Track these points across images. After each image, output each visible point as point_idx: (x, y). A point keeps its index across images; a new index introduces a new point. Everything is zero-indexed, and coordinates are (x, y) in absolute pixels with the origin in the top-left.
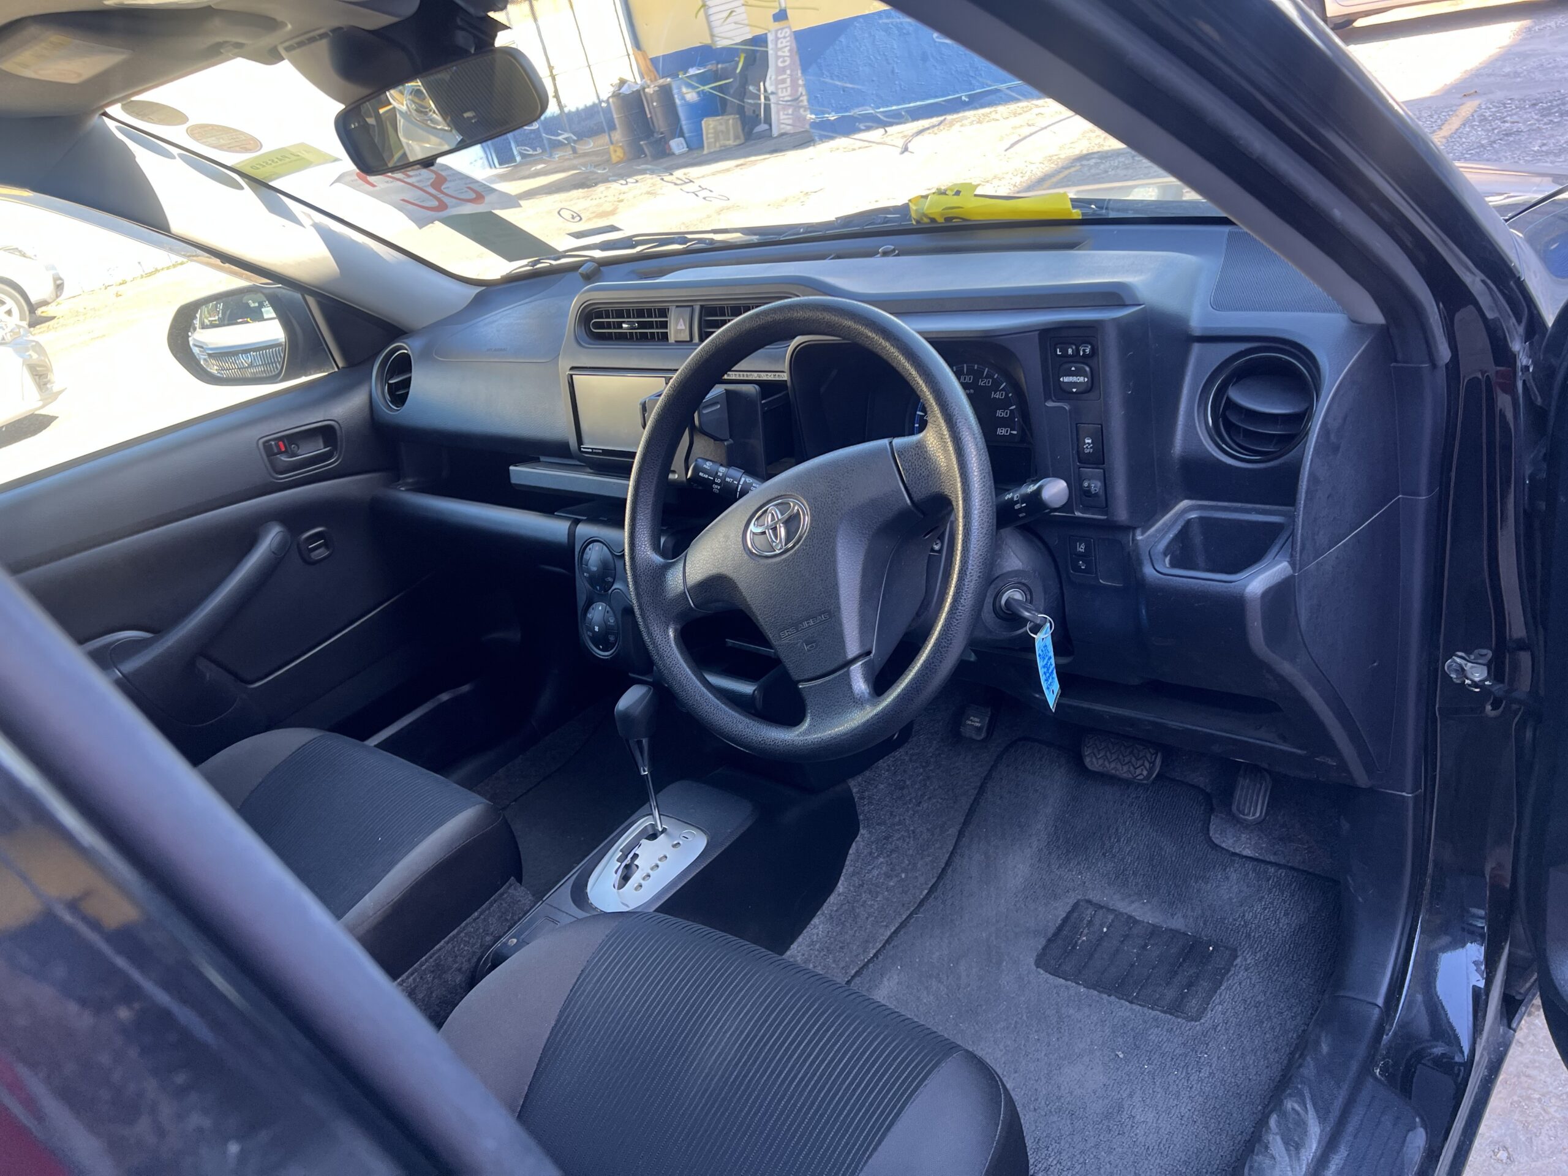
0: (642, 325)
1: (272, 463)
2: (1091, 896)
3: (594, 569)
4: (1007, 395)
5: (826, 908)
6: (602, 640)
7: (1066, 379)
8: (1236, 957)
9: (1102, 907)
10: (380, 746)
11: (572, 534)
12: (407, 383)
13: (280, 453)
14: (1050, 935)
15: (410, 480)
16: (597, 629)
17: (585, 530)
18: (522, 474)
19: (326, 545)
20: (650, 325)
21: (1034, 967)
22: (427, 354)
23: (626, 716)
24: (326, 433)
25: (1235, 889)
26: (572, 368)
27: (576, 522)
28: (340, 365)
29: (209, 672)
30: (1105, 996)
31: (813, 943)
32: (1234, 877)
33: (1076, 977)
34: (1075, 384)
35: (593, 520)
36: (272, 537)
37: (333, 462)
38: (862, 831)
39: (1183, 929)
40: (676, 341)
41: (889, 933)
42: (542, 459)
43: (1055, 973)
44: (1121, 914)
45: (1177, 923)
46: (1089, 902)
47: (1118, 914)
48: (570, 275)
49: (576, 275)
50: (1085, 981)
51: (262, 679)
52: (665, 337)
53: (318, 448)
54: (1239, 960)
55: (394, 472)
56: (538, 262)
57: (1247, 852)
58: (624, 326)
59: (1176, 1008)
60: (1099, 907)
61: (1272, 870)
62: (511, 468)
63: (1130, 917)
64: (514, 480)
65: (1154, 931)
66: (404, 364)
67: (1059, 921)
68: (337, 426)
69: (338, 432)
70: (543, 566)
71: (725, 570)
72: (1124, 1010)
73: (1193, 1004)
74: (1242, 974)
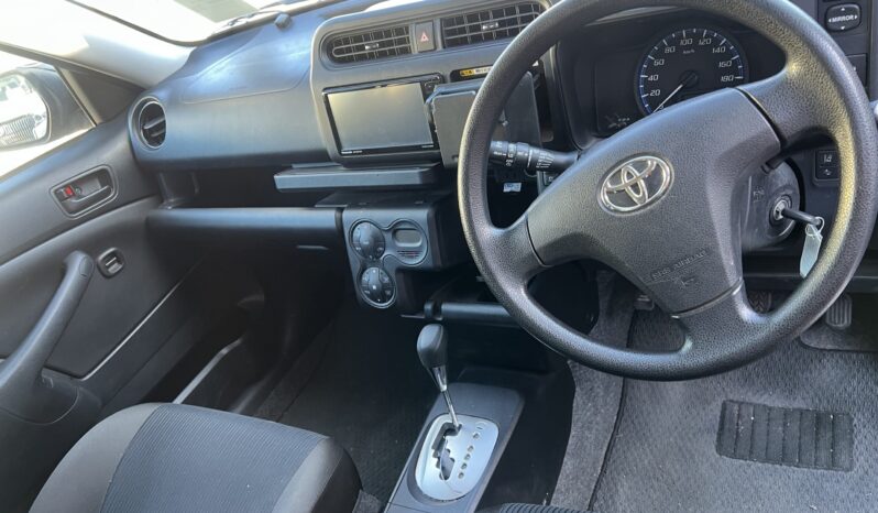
0: (382, 45)
1: (64, 205)
2: (731, 397)
3: (367, 243)
4: (728, 49)
5: (569, 449)
6: (381, 295)
7: (834, 20)
8: (852, 420)
9: (742, 403)
10: (186, 402)
11: (340, 222)
12: (162, 126)
13: (70, 197)
14: (717, 428)
15: (172, 200)
16: (374, 287)
17: (350, 215)
18: (284, 180)
19: (118, 261)
20: (390, 43)
21: (718, 456)
22: (174, 101)
23: (429, 352)
24: (102, 175)
25: (833, 374)
26: (325, 89)
27: (341, 210)
28: (97, 122)
29: (51, 378)
30: (778, 466)
31: (568, 476)
32: (829, 365)
33: (751, 455)
34: (841, 23)
35: (355, 205)
36: (78, 265)
37: (113, 196)
38: (577, 389)
39: (805, 407)
40: (420, 52)
41: (604, 452)
42: (294, 166)
43: (734, 456)
44: (759, 405)
45: (799, 404)
46: (732, 401)
47: (755, 406)
48: (265, 28)
49: (273, 25)
50: (757, 457)
51: (90, 372)
52: (406, 51)
53: (95, 189)
54: (855, 421)
55: (159, 198)
56: (235, 21)
57: (829, 347)
58: (367, 47)
59: (833, 464)
60: (740, 404)
61: (854, 356)
62: (276, 177)
63: (764, 406)
64: (279, 186)
65: (786, 413)
66: (155, 112)
67: (718, 419)
68: (109, 169)
69: (111, 174)
70: (301, 247)
71: (581, 229)
72: (798, 474)
73: (843, 459)
74: (864, 431)
